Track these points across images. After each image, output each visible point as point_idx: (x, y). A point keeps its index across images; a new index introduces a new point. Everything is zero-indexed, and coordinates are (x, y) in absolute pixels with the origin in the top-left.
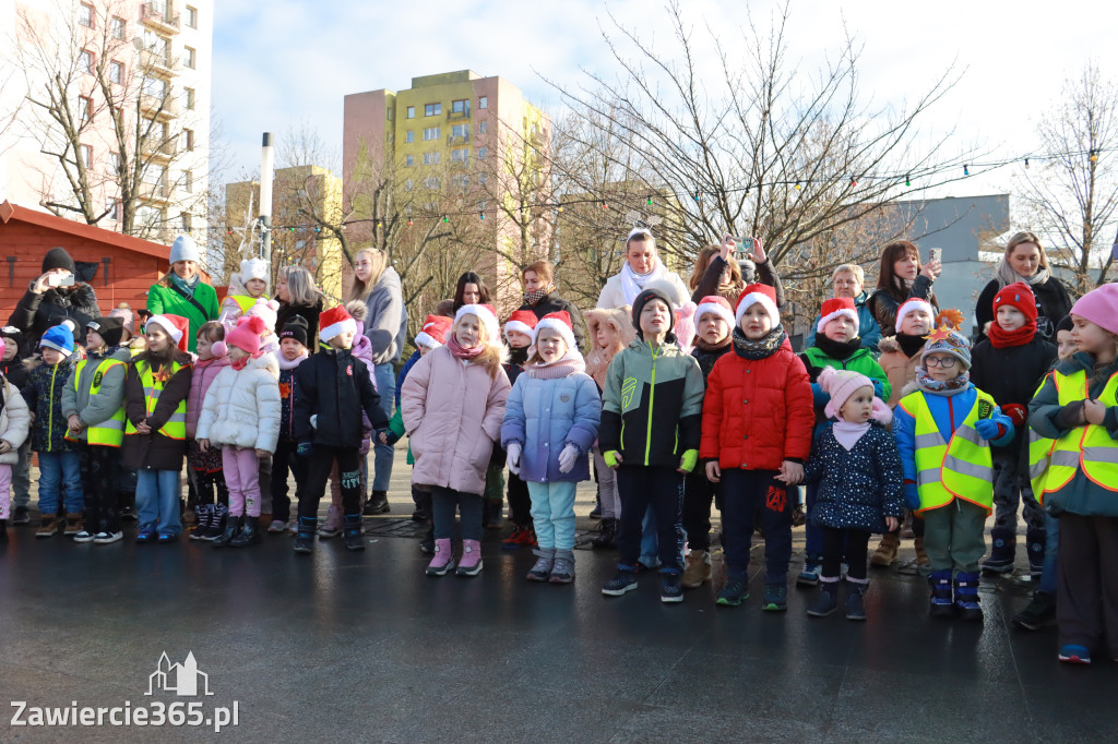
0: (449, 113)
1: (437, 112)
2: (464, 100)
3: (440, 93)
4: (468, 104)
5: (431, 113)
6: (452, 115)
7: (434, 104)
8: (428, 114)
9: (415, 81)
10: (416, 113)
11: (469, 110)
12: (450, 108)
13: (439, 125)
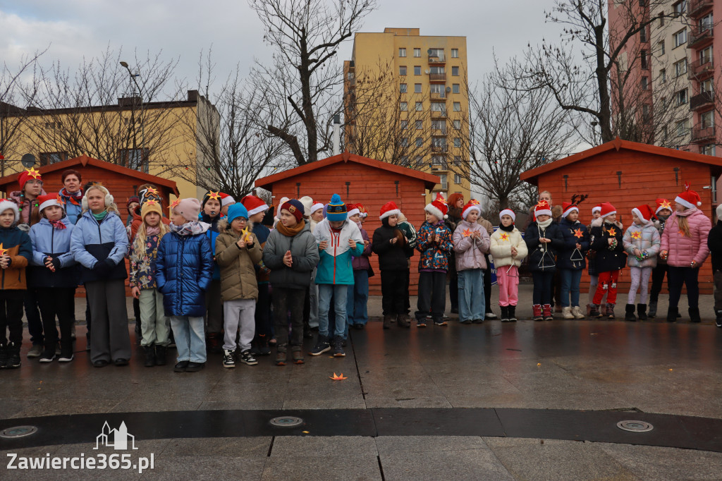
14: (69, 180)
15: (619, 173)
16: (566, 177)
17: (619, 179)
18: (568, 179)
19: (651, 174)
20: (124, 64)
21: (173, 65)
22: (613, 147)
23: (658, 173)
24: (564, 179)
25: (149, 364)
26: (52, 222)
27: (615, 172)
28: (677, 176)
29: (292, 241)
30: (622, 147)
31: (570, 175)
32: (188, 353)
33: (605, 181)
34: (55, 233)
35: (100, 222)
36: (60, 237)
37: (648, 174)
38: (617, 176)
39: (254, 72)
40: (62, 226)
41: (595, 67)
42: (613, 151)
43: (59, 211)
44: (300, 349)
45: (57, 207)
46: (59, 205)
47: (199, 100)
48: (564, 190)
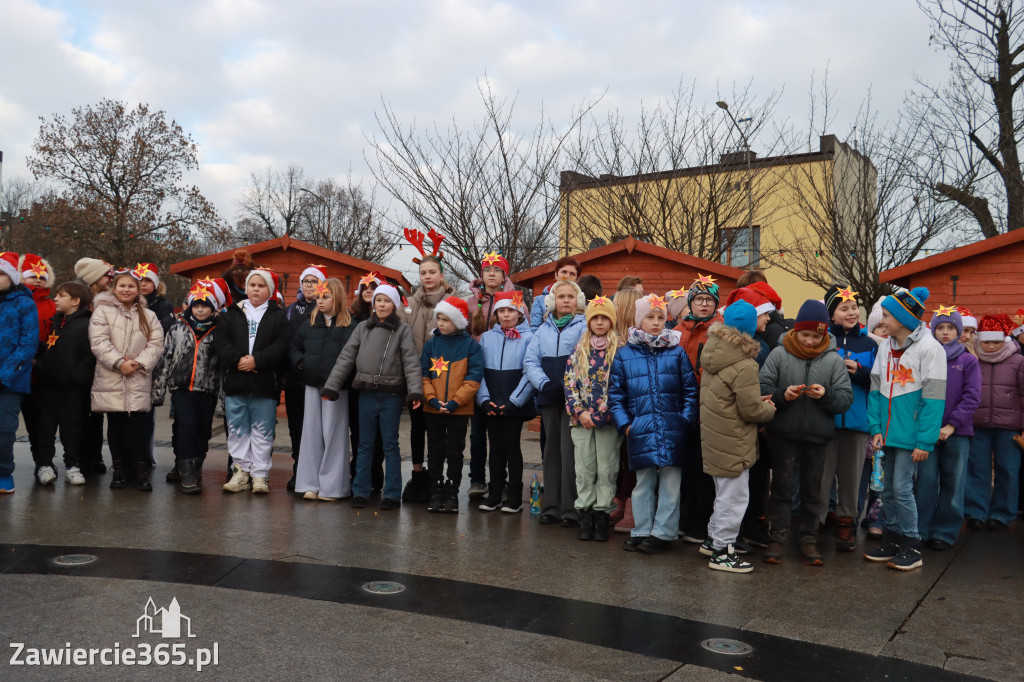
14: (565, 272)
20: (722, 105)
21: (774, 100)
25: (584, 536)
26: (505, 330)
29: (808, 365)
32: (649, 525)
34: (507, 343)
35: (561, 329)
36: (513, 349)
39: (913, 99)
40: (516, 335)
43: (513, 315)
44: (815, 541)
45: (511, 310)
46: (514, 307)
47: (838, 149)
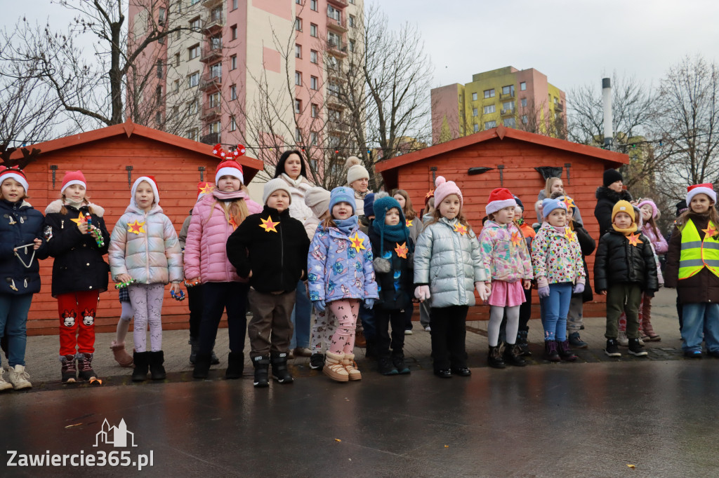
0: (500, 95)
1: (492, 95)
2: (510, 86)
3: (493, 83)
4: (513, 88)
5: (488, 96)
6: (503, 97)
7: (489, 90)
8: (486, 97)
9: (474, 76)
10: (478, 96)
11: (514, 92)
12: (501, 91)
13: (494, 104)
15: (129, 169)
16: (54, 168)
17: (129, 176)
18: (57, 171)
19: (171, 172)
22: (122, 132)
23: (180, 172)
24: (50, 171)
27: (124, 167)
28: (202, 177)
30: (135, 132)
31: (59, 166)
33: (110, 177)
37: (168, 172)
38: (126, 172)
41: (109, 67)
42: (122, 138)
48: (51, 187)
